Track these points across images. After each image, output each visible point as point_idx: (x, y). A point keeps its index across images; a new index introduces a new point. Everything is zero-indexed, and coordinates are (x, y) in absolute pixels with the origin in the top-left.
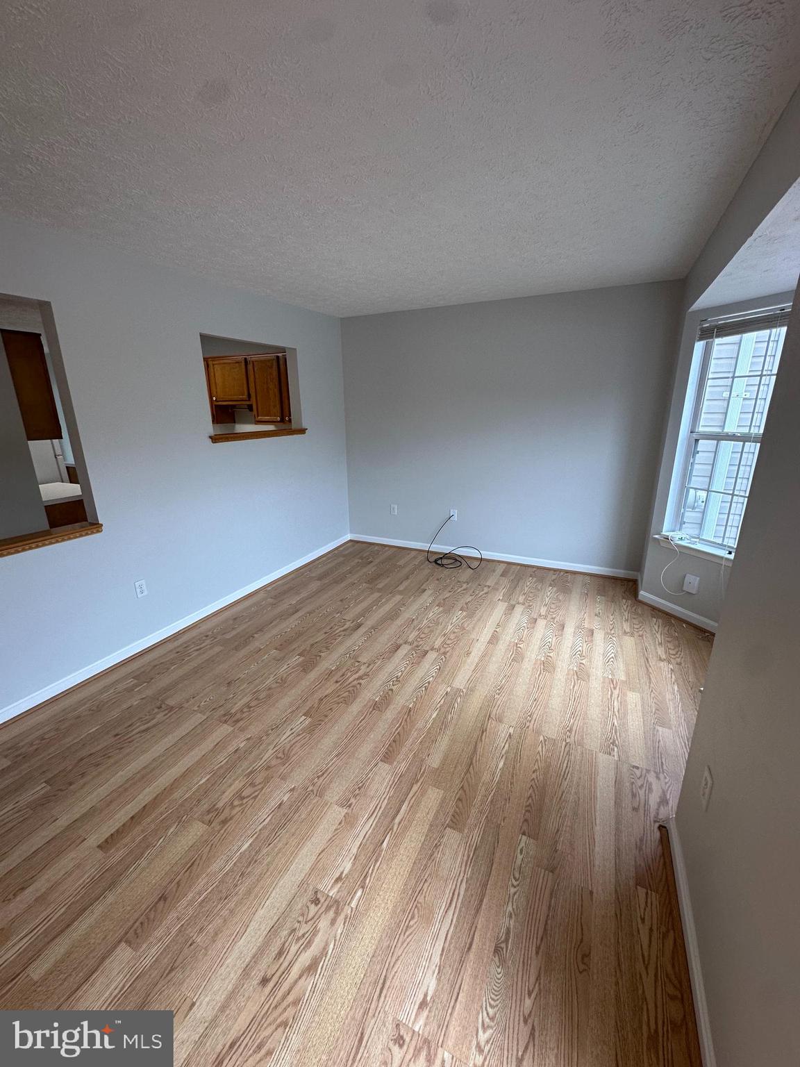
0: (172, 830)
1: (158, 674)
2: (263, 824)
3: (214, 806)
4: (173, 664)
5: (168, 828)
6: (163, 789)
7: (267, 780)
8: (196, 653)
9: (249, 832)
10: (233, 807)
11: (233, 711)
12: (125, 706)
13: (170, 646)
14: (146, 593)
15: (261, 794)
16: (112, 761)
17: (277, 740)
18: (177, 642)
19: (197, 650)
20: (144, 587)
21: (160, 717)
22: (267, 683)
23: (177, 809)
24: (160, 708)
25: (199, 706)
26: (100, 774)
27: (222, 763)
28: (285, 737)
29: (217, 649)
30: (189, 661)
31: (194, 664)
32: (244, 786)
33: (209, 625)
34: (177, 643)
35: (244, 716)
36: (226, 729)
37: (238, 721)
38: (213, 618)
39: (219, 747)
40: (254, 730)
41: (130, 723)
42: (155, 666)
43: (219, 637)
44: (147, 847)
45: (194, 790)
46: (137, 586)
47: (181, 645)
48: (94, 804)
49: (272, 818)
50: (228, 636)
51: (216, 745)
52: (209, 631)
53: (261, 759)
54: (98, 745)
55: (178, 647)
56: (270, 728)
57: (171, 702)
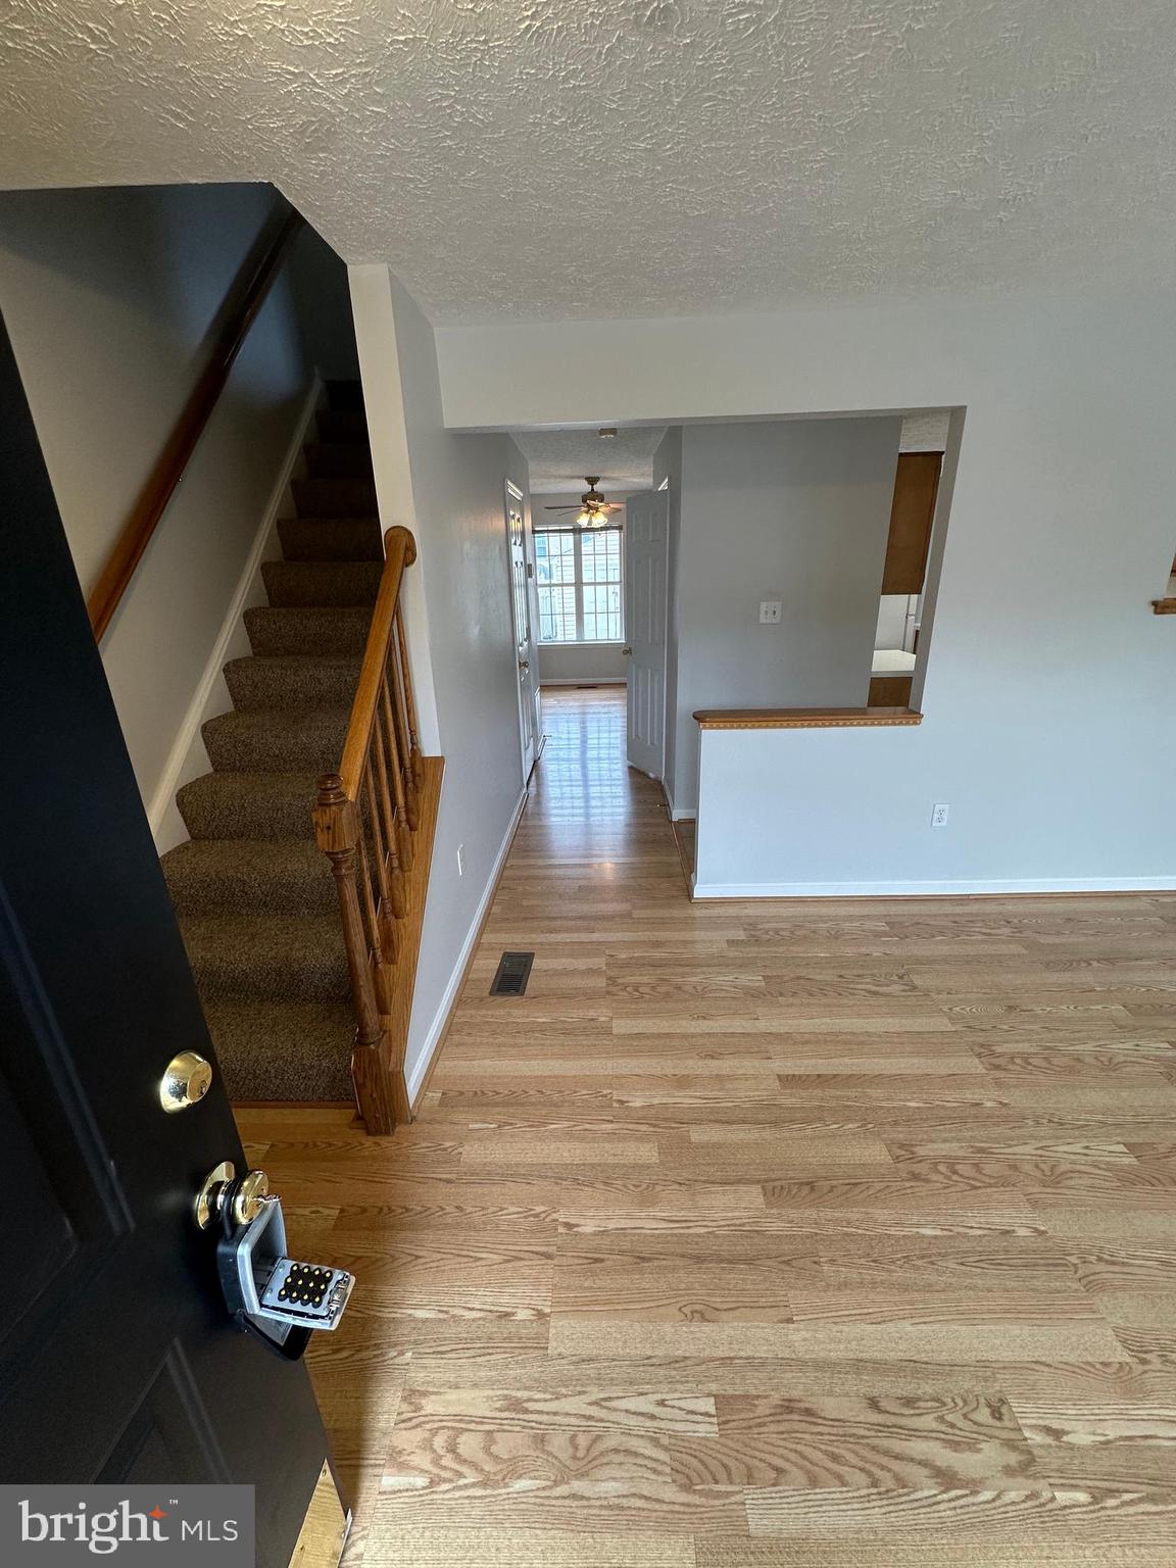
0: (851, 1126)
1: (918, 936)
2: (968, 1231)
3: (912, 1145)
4: (942, 933)
5: (849, 1120)
6: (863, 1073)
7: (1004, 1182)
8: (981, 937)
9: (942, 1220)
10: (935, 1168)
11: (999, 1050)
12: (864, 950)
13: (948, 908)
14: (944, 824)
15: (984, 1190)
16: (824, 1000)
17: (1049, 1143)
18: (961, 907)
19: (985, 934)
20: (945, 816)
21: (895, 989)
22: (1078, 1047)
23: (867, 1109)
24: (901, 978)
25: (950, 1009)
26: (808, 1005)
27: (949, 1105)
28: (1068, 1150)
29: (1015, 949)
30: (965, 942)
31: (971, 950)
32: (964, 1158)
33: (1021, 908)
34: (958, 909)
35: (1011, 1067)
36: (975, 1066)
37: (997, 1067)
38: (1030, 901)
39: (954, 1080)
40: (1018, 1099)
41: (861, 972)
42: (919, 923)
43: (1028, 933)
44: (820, 1120)
45: (895, 1104)
46: (936, 810)
47: (964, 915)
48: (791, 1031)
49: (985, 1235)
50: (1043, 939)
51: (950, 1075)
52: (1015, 917)
53: (1010, 1146)
54: (820, 974)
55: (958, 915)
56: (1047, 1117)
57: (918, 981)
